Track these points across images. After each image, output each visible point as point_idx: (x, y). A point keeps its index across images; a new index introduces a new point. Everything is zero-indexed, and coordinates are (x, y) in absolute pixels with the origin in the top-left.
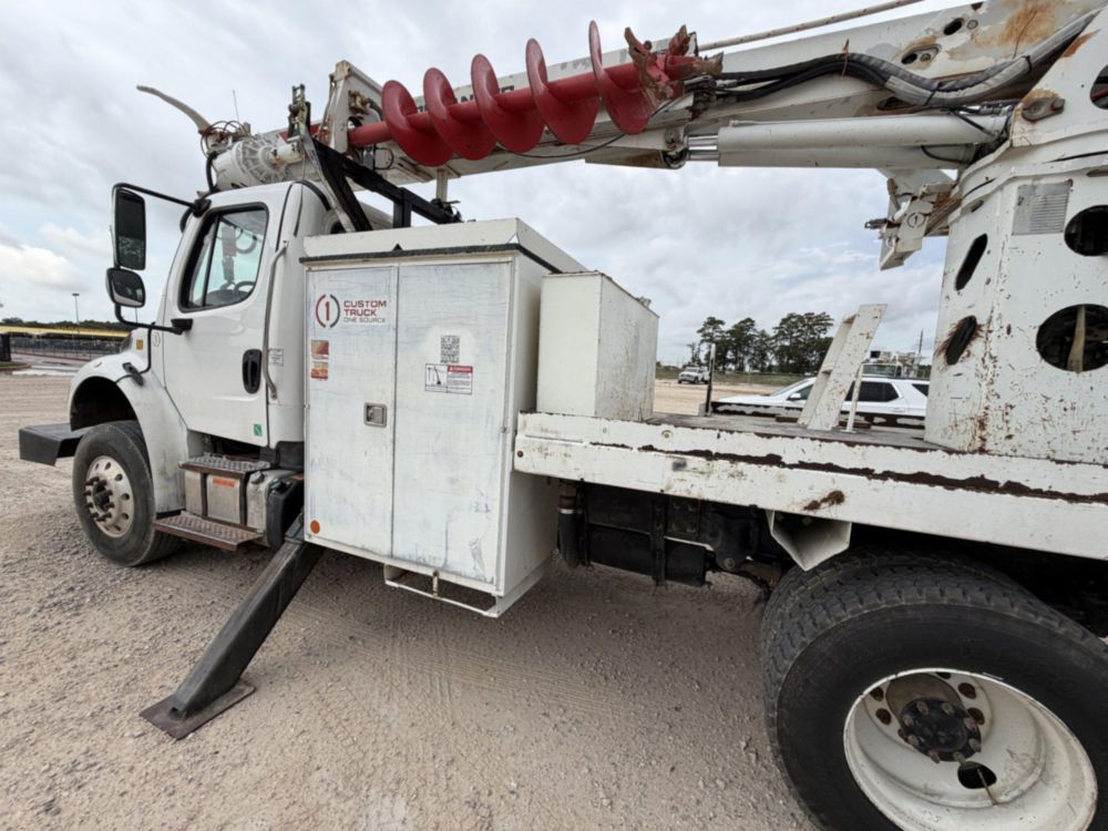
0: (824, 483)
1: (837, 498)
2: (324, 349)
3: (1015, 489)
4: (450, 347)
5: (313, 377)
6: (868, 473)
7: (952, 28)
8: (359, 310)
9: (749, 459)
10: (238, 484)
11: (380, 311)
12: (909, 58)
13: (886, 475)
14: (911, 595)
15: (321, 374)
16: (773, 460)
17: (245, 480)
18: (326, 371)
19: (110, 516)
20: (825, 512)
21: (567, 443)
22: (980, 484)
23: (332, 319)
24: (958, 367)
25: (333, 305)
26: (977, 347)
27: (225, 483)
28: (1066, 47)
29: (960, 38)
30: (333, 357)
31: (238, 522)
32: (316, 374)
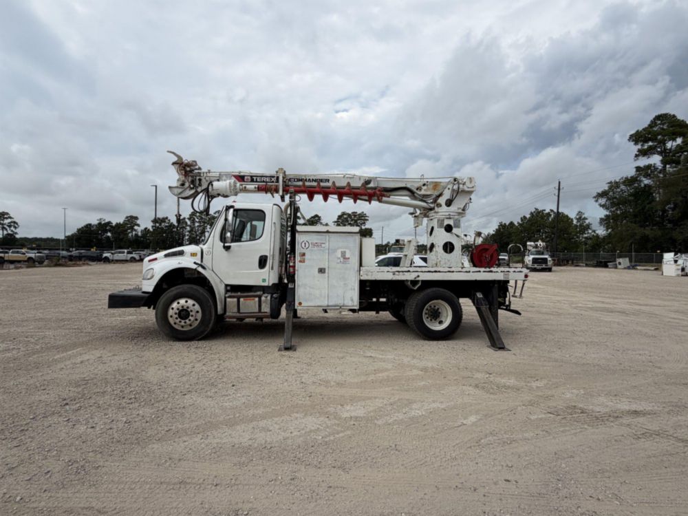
0: (416, 274)
1: (418, 276)
2: (304, 254)
3: (439, 272)
4: (343, 254)
6: (422, 272)
7: (424, 185)
8: (316, 245)
9: (405, 272)
10: (257, 299)
11: (323, 245)
12: (417, 189)
13: (425, 272)
14: (429, 291)
15: (302, 261)
16: (409, 271)
17: (260, 297)
18: (304, 260)
20: (417, 279)
21: (372, 272)
22: (436, 272)
23: (307, 246)
24: (432, 253)
25: (307, 244)
26: (434, 249)
27: (250, 300)
28: (440, 195)
29: (425, 188)
30: (307, 257)
31: (258, 311)
32: (300, 261)
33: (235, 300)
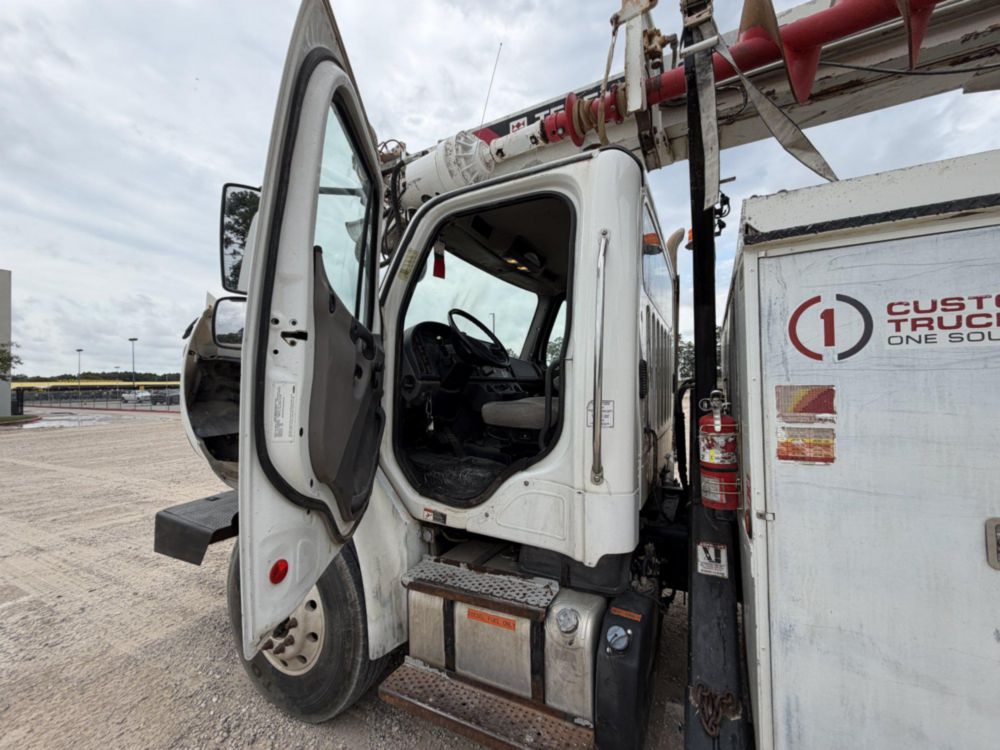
2: (821, 401)
5: (782, 457)
8: (945, 318)
10: (524, 626)
15: (809, 453)
17: (539, 620)
18: (828, 446)
19: (291, 641)
23: (847, 338)
27: (495, 621)
30: (845, 419)
31: (528, 694)
32: (788, 453)
33: (438, 603)
